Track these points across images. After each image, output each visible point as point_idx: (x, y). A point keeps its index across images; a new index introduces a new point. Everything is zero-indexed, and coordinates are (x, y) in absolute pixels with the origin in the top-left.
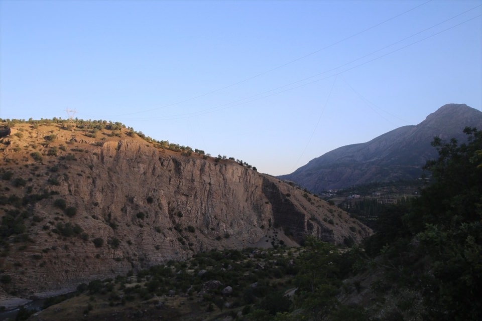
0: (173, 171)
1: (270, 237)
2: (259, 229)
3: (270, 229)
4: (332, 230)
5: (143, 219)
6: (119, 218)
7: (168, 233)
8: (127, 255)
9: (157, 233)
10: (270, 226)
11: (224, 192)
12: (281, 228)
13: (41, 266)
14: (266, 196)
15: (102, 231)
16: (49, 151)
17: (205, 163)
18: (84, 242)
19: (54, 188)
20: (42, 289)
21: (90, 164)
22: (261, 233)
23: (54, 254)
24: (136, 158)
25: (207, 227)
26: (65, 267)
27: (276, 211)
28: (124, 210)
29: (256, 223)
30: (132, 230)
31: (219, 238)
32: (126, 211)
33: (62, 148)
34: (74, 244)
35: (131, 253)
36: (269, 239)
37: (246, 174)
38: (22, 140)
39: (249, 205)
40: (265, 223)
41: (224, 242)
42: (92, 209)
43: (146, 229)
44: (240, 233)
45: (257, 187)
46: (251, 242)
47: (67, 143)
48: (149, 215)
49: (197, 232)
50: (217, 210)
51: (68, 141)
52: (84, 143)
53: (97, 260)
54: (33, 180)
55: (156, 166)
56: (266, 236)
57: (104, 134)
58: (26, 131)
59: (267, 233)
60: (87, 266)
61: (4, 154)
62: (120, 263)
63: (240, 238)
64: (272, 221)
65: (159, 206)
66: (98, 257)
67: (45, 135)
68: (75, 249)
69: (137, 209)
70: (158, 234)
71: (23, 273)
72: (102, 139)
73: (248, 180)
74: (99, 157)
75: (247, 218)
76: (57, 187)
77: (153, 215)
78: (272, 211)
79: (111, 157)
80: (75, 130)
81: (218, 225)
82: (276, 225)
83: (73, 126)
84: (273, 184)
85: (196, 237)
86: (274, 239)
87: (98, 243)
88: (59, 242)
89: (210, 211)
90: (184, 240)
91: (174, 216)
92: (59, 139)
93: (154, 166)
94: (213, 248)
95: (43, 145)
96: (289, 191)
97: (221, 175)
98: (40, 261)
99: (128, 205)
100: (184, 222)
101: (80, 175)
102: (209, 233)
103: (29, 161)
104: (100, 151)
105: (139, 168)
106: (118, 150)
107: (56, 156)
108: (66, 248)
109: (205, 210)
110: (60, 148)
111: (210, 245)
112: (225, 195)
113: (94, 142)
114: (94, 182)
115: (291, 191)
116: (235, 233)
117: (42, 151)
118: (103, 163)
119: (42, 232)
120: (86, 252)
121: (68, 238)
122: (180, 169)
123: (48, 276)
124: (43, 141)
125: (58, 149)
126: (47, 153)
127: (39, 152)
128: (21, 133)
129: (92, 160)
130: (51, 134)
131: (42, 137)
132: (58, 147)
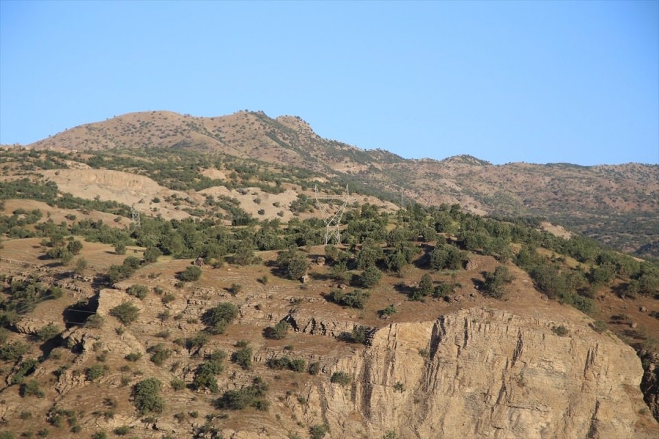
16: (199, 371)
21: (319, 421)
24: (504, 388)
33: (241, 359)
38: (127, 334)
51: (273, 325)
52: (318, 332)
55: (600, 416)
57: (400, 288)
58: (157, 291)
61: (58, 390)
67: (210, 304)
72: (381, 313)
74: (354, 388)
79: (399, 387)
80: (316, 277)
83: (315, 259)
95: (189, 345)
103: (117, 416)
104: (360, 364)
106: (432, 355)
107: (214, 390)
110: (235, 358)
117: (179, 371)
118: (368, 414)
124: (193, 330)
125: (226, 363)
126: (190, 377)
127: (165, 378)
128: (137, 303)
129: (324, 405)
130: (228, 299)
131: (195, 313)
132: (229, 351)
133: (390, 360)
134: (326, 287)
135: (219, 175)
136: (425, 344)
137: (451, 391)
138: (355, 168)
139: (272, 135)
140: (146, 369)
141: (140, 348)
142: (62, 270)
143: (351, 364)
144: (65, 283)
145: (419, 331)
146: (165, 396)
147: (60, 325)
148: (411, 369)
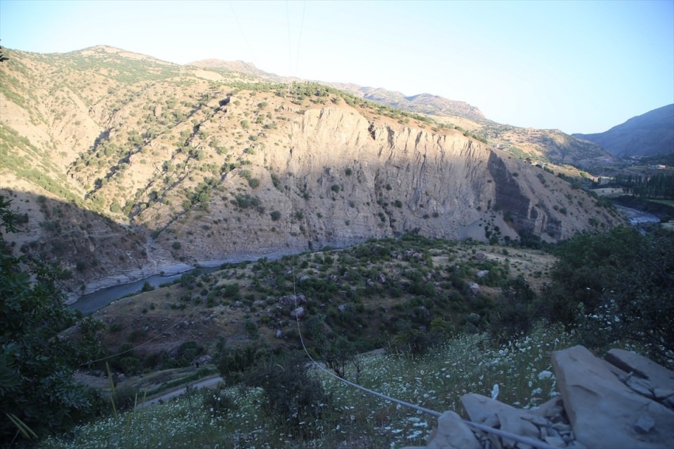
0: (386, 140)
1: (485, 221)
2: (475, 211)
3: (488, 211)
4: (560, 222)
5: (337, 191)
6: (314, 190)
7: (363, 209)
8: (314, 228)
9: (350, 207)
10: (489, 208)
11: (440, 167)
12: (502, 212)
13: (209, 236)
14: (491, 173)
15: (282, 204)
16: (258, 119)
17: (421, 133)
18: (260, 215)
19: (250, 158)
20: (207, 258)
21: (290, 133)
22: (476, 215)
23: (225, 225)
24: (338, 127)
25: (416, 203)
26: (233, 239)
27: (499, 191)
28: (319, 181)
29: (472, 204)
30: (324, 203)
31: (426, 217)
32: (321, 182)
33: (269, 116)
34: (249, 216)
35: (317, 226)
36: (484, 223)
37: (469, 147)
38: (238, 107)
39: (469, 182)
40: (483, 204)
41: (431, 220)
42: (287, 179)
43: (339, 203)
44: (451, 213)
45: (481, 162)
46: (462, 224)
47: (276, 110)
48: (345, 188)
49: (404, 208)
50: (430, 186)
51: (277, 108)
52: (290, 111)
53: (271, 233)
54: (235, 149)
55: (360, 135)
56: (481, 219)
57: (311, 100)
58: (245, 98)
59: (484, 216)
60: (258, 239)
61: (221, 122)
62: (295, 238)
63: (451, 219)
64: (492, 203)
65: (358, 179)
66: (273, 230)
67: (260, 102)
68: (249, 221)
69: (332, 181)
70: (351, 209)
71: (191, 242)
72: (307, 107)
73: (471, 155)
74: (300, 125)
75: (463, 197)
76: (253, 156)
77: (350, 188)
78: (495, 192)
79: (311, 125)
80: (287, 96)
81: (428, 201)
82: (496, 208)
83: (287, 92)
84: (500, 160)
85: (402, 213)
86: (489, 224)
87: (275, 216)
88: (235, 214)
89: (422, 186)
90: (385, 215)
91: (382, 188)
92: (270, 106)
93: (358, 136)
94: (417, 227)
95: (255, 112)
96: (519, 169)
97: (439, 147)
98: (209, 232)
99: (324, 176)
100: (392, 196)
101: (276, 144)
102: (417, 210)
103: (237, 129)
104: (301, 119)
105: (340, 137)
106: (320, 118)
107: (262, 124)
108: (239, 220)
109: (417, 184)
110: (267, 116)
111: (415, 223)
112: (441, 169)
113: (298, 110)
114: (291, 151)
115: (522, 169)
116: (446, 212)
117: (252, 119)
118: (303, 132)
119: (220, 203)
120: (260, 225)
121: (244, 210)
122: (392, 138)
123: (213, 246)
124: (256, 108)
125: (265, 117)
126: (256, 120)
127: (249, 120)
128: (240, 101)
129: (292, 129)
130: (264, 101)
131: (256, 104)
132: (266, 114)
133: (309, 118)
134: (291, 99)
135: (238, 75)
136: (319, 115)
137: (325, 127)
138: (267, 77)
139: (245, 67)
140: (244, 118)
141: (241, 112)
142: (216, 92)
143: (299, 119)
144: (218, 95)
145: (314, 112)
146: (249, 124)
147: (219, 106)
148: (315, 121)
